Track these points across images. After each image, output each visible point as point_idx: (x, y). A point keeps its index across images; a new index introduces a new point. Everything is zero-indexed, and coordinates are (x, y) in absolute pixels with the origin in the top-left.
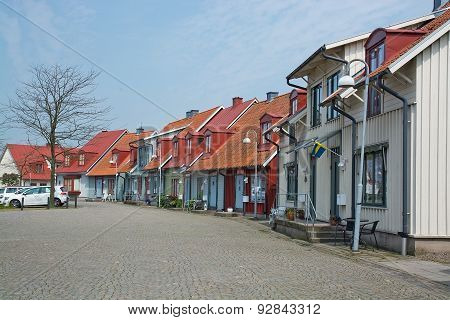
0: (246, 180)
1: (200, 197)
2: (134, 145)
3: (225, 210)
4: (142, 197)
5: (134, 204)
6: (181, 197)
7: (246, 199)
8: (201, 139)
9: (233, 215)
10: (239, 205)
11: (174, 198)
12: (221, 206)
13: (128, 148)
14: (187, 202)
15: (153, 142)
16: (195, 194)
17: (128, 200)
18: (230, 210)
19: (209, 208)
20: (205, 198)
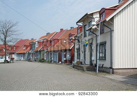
0: (65, 53)
1: (51, 59)
2: (31, 44)
3: (59, 62)
4: (34, 59)
5: (31, 61)
6: (45, 59)
7: (65, 59)
8: (51, 41)
9: (61, 64)
10: (63, 61)
11: (43, 59)
12: (57, 61)
13: (29, 45)
14: (47, 60)
15: (37, 43)
16: (49, 58)
17: (29, 60)
18: (60, 62)
19: (54, 62)
20: (53, 59)
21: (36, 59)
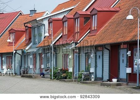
0: (129, 53)
1: (88, 69)
2: (29, 25)
3: (110, 80)
4: (37, 71)
5: (30, 77)
6: (71, 70)
7: (129, 70)
8: (87, 18)
9: (118, 85)
10: (123, 75)
11: (65, 71)
12: (106, 77)
13: (23, 28)
14: (76, 74)
15: (46, 23)
16: (83, 67)
17: (25, 74)
18: (115, 80)
19: (96, 79)
20: (92, 70)
21: (44, 72)
